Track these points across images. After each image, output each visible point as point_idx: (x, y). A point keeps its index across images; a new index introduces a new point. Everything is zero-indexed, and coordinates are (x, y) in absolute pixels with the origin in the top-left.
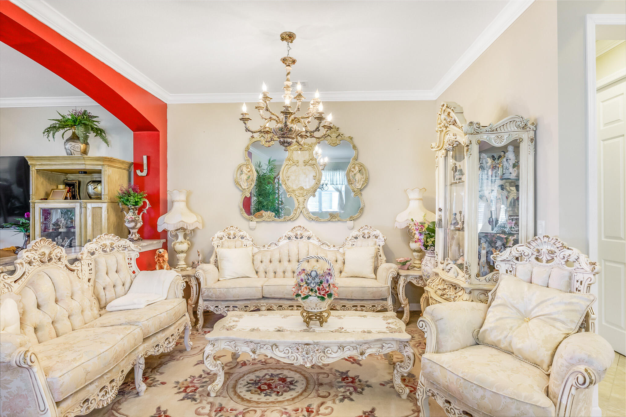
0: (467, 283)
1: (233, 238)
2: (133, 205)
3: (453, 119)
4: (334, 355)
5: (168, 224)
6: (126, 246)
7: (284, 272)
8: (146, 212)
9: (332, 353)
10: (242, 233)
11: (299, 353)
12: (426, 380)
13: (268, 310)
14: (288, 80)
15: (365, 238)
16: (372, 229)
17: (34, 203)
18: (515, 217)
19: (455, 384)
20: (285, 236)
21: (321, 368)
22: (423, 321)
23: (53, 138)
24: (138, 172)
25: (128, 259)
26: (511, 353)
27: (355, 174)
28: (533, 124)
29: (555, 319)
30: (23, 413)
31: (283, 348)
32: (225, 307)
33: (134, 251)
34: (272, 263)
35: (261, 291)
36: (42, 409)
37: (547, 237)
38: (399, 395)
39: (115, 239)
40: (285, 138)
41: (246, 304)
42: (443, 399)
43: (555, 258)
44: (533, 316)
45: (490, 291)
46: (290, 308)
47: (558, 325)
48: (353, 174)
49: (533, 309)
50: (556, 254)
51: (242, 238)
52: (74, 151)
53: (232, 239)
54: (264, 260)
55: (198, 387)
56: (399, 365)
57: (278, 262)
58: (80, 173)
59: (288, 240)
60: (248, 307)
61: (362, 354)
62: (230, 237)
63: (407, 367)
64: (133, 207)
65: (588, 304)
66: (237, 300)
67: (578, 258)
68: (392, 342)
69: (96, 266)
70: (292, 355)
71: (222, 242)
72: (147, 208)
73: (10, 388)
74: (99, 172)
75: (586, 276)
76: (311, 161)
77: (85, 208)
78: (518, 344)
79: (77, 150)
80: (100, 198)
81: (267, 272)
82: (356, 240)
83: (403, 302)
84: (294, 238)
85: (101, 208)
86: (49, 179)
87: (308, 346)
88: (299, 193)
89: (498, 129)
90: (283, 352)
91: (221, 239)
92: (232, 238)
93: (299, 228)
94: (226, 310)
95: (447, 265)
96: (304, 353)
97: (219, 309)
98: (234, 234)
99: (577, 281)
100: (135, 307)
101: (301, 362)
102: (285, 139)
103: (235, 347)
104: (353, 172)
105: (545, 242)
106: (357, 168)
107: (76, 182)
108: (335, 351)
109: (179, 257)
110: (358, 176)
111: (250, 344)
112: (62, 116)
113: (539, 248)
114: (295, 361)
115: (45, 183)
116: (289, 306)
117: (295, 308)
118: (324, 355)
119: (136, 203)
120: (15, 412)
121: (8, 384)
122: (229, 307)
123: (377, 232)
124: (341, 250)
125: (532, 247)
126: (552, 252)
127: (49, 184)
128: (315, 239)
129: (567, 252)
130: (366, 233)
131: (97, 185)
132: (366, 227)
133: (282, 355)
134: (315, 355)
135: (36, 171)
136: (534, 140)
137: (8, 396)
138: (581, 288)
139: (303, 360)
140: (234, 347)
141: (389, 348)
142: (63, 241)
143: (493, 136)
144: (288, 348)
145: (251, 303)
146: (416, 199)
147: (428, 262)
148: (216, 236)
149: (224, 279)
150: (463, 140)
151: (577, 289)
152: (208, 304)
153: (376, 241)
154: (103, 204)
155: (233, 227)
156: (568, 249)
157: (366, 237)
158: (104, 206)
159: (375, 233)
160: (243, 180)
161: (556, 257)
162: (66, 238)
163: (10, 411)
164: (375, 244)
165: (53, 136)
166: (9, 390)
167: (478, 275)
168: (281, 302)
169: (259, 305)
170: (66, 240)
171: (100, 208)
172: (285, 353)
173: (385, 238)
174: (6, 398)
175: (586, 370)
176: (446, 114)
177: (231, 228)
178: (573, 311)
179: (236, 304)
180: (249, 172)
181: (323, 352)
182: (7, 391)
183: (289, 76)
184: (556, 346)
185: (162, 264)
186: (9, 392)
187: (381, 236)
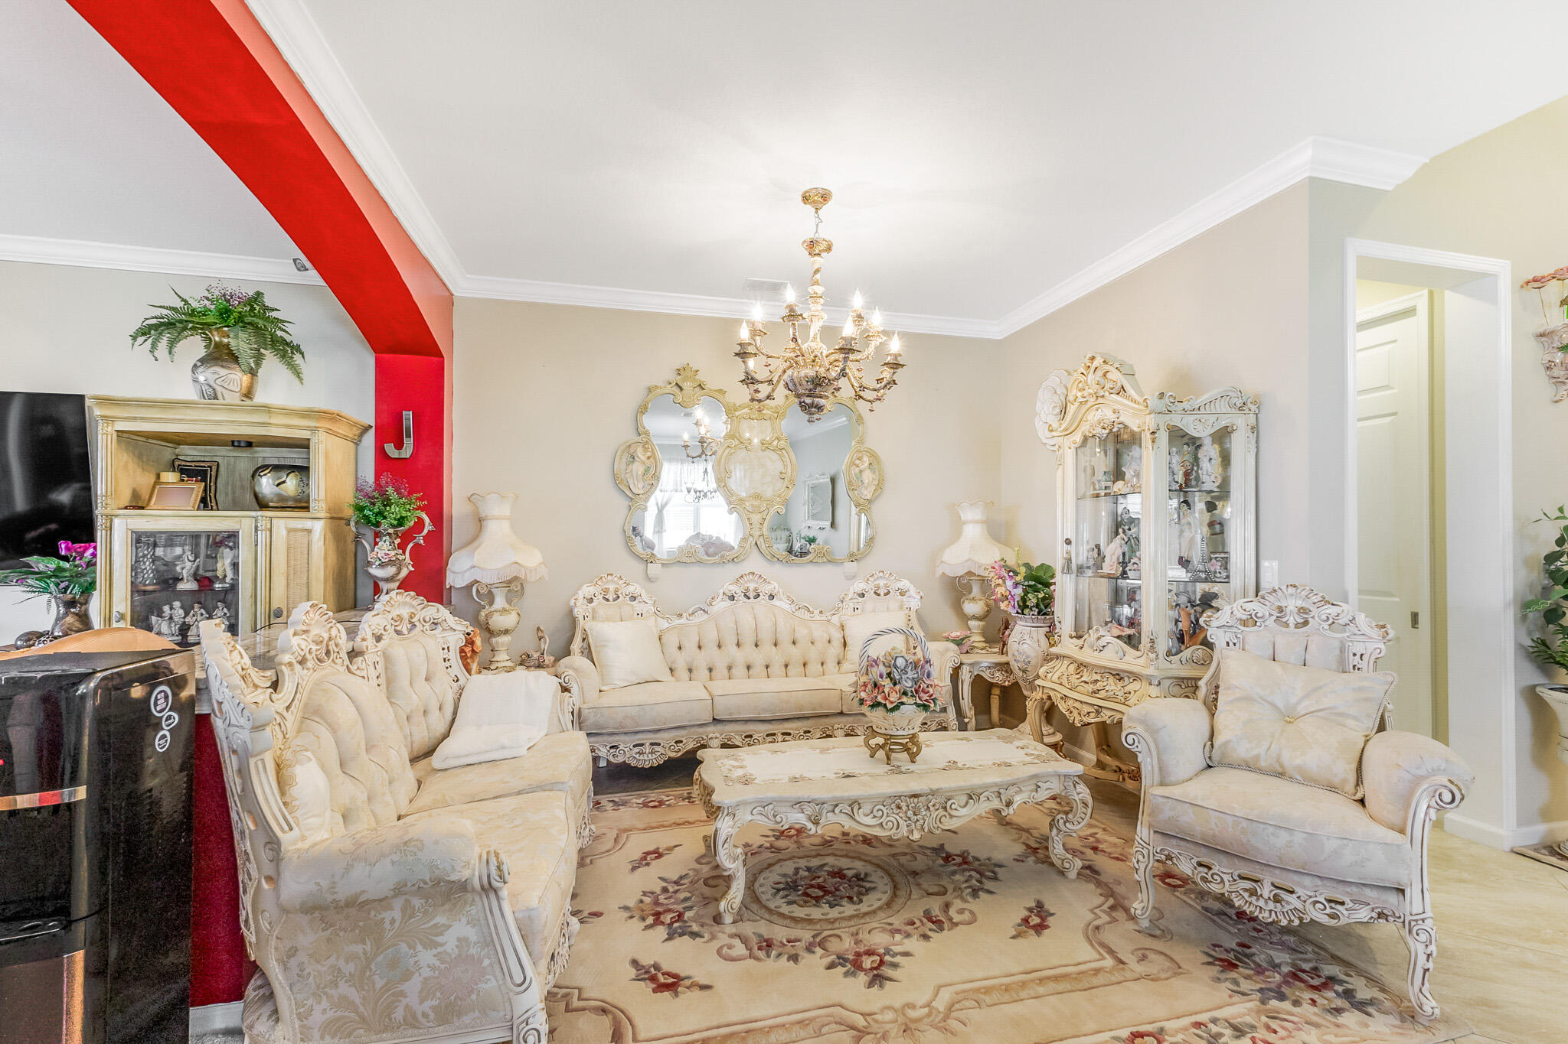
0: (1152, 667)
1: (614, 600)
2: (393, 526)
3: (1119, 385)
4: (963, 811)
5: (482, 569)
6: (440, 621)
7: (730, 668)
8: (422, 542)
9: (958, 808)
10: (631, 589)
11: (900, 815)
12: (1152, 832)
13: (724, 746)
14: (816, 283)
15: (879, 595)
16: (893, 578)
17: (110, 518)
18: (1223, 555)
19: (1231, 829)
20: (724, 593)
21: (891, 846)
22: (1134, 734)
23: (170, 353)
24: (390, 449)
25: (443, 649)
26: (1281, 775)
27: (861, 471)
28: (1255, 402)
29: (1342, 715)
30: (474, 997)
31: (870, 807)
32: (634, 746)
33: (455, 630)
34: (702, 650)
35: (710, 708)
36: (519, 980)
37: (1295, 586)
38: (1062, 873)
39: (415, 603)
40: (816, 397)
41: (677, 736)
42: (1192, 861)
43: (1310, 620)
44: (1303, 713)
45: (1200, 679)
46: (770, 739)
47: (1351, 723)
48: (857, 470)
49: (1298, 703)
50: (1312, 614)
51: (634, 598)
52: (224, 390)
53: (611, 602)
54: (686, 644)
55: (682, 910)
56: (1062, 818)
57: (716, 648)
58: (236, 444)
59: (729, 603)
60: (681, 742)
61: (1009, 804)
62: (607, 597)
63: (1080, 820)
64: (391, 531)
65: (1387, 687)
66: (659, 731)
67: (1354, 618)
68: (1052, 779)
69: (386, 668)
70: (888, 819)
71: (593, 609)
72: (425, 532)
73: (442, 945)
74: (304, 445)
75: (1371, 646)
76: (776, 441)
77: (268, 532)
78: (1292, 759)
79: (231, 387)
80: (307, 508)
81: (694, 668)
82: (861, 599)
83: (969, 715)
84: (742, 598)
85: (309, 531)
86: (140, 457)
87: (916, 800)
88: (753, 506)
89: (1202, 409)
90: (872, 815)
91: (591, 601)
92: (611, 599)
93: (751, 576)
94: (636, 753)
95: (1098, 639)
96: (910, 813)
97: (622, 752)
98: (616, 591)
99: (1355, 655)
100: (506, 754)
101: (904, 831)
102: (816, 400)
103: (775, 816)
104: (858, 466)
105: (1291, 595)
106: (866, 459)
107: (210, 467)
108: (962, 804)
109: (497, 643)
110: (868, 476)
111: (805, 806)
112: (183, 300)
113: (1283, 604)
114: (894, 830)
115: (131, 465)
116: (768, 735)
117: (780, 738)
118: (945, 813)
119: (401, 521)
120: (452, 998)
121: (441, 934)
122: (642, 745)
123: (905, 584)
124: (835, 620)
125: (1267, 603)
126: (1303, 611)
127: (141, 470)
128: (784, 598)
129: (1332, 611)
130: (882, 584)
131: (288, 475)
132: (881, 574)
133: (868, 821)
134: (928, 815)
135: (115, 434)
136: (1255, 429)
137: (438, 964)
138: (1363, 664)
139: (907, 826)
140: (771, 817)
141: (1047, 789)
142: (187, 614)
143: (1191, 418)
144: (881, 807)
145: (687, 735)
146: (976, 522)
147: (1026, 637)
148: (581, 594)
149: (613, 687)
150: (1135, 420)
151: (1354, 666)
152: (596, 743)
153: (902, 601)
154: (315, 521)
155: (611, 575)
156: (1333, 604)
157: (882, 594)
158: (318, 528)
159: (900, 585)
160: (637, 474)
161: (1313, 617)
162: (196, 605)
163: (439, 998)
164: (901, 607)
165: (171, 348)
166: (440, 949)
167: (1169, 653)
168: (750, 728)
169: (705, 737)
170: (196, 610)
171: (306, 533)
172: (875, 817)
173: (921, 594)
174: (432, 968)
175: (1451, 782)
176: (1100, 373)
177: (610, 577)
178: (1367, 700)
179: (657, 739)
180: (649, 458)
181: (942, 808)
182: (434, 951)
183: (818, 276)
184: (1359, 755)
185: (469, 660)
186: (439, 953)
187: (913, 592)
